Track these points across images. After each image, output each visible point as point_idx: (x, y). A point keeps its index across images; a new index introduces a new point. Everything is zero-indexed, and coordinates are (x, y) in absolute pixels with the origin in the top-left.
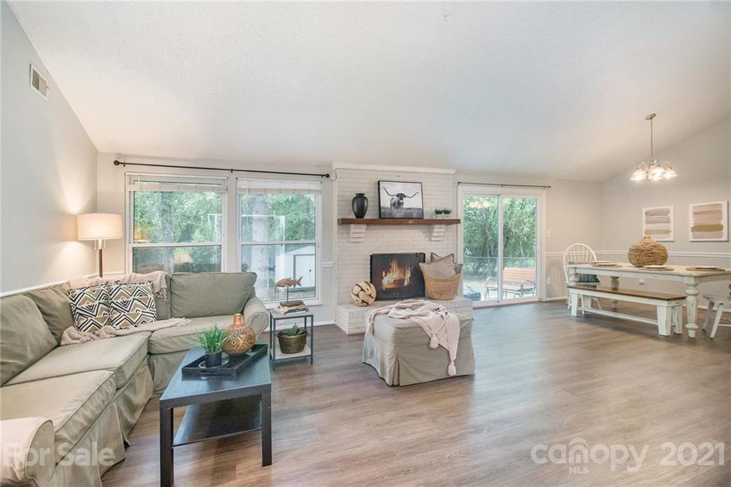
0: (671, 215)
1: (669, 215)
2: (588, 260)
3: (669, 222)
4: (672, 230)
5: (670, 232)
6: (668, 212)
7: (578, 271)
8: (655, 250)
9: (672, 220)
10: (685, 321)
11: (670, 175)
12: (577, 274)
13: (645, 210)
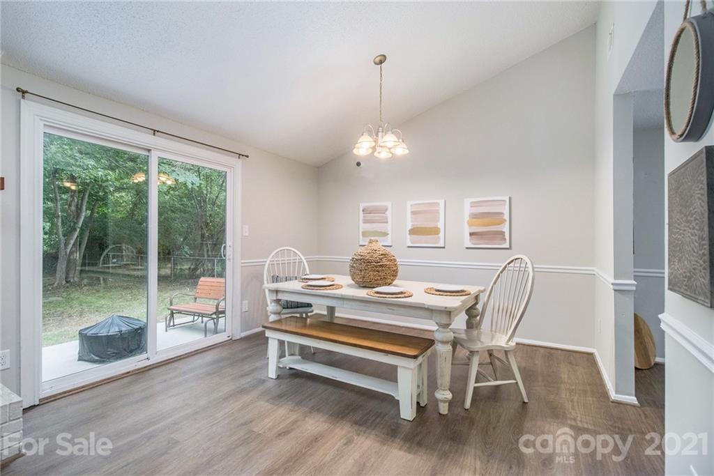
0: (389, 213)
1: (387, 213)
2: (299, 272)
3: (387, 222)
4: (390, 232)
5: (388, 234)
6: (385, 210)
7: (280, 296)
8: (385, 262)
9: (390, 220)
10: (433, 385)
11: (401, 150)
12: (278, 301)
13: (362, 206)
